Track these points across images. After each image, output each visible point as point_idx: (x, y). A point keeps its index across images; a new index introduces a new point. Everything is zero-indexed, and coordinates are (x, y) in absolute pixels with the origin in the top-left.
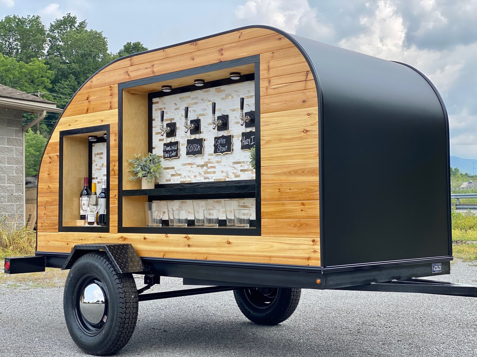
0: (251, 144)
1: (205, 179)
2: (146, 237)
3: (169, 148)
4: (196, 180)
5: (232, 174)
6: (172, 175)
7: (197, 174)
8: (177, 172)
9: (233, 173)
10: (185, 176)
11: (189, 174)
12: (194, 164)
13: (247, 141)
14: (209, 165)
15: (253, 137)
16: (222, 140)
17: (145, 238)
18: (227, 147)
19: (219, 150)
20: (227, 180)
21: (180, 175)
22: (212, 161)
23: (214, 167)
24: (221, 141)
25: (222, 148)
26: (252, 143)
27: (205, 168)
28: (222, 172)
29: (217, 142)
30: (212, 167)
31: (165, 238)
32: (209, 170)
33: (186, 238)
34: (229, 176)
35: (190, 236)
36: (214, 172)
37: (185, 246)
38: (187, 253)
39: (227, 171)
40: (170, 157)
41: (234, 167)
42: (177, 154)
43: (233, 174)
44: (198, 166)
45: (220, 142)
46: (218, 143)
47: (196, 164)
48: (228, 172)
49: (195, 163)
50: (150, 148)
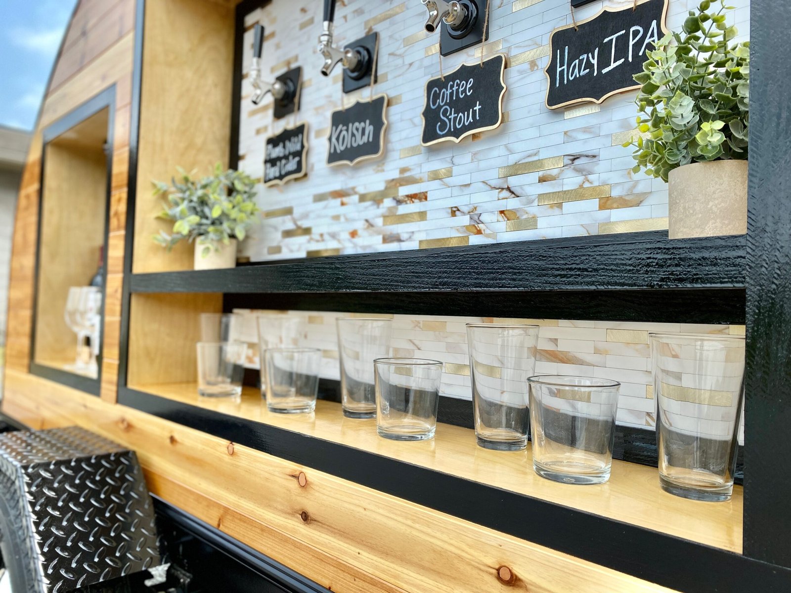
0: (604, 71)
1: (385, 240)
2: (177, 437)
3: (278, 151)
4: (355, 246)
5: (497, 216)
6: (288, 234)
7: (360, 225)
8: (299, 223)
9: (502, 212)
10: (322, 235)
11: (335, 228)
12: (351, 192)
13: (581, 62)
14: (403, 191)
15: (614, 37)
16: (458, 85)
17: (172, 440)
18: (477, 108)
19: (443, 126)
20: (475, 240)
21: (307, 231)
22: (415, 173)
23: (422, 197)
24: (454, 89)
25: (455, 118)
26: (613, 65)
27: (388, 203)
28: (454, 211)
29: (436, 96)
30: (412, 197)
31: (227, 458)
32: (403, 209)
33: (295, 480)
34: (481, 226)
35: (312, 473)
36: (422, 215)
37: (292, 513)
38: (297, 546)
39: (475, 208)
40: (281, 177)
41: (508, 189)
42: (299, 164)
43: (500, 217)
44: (363, 198)
45: (452, 94)
46: (439, 101)
47: (356, 193)
48: (478, 211)
49: (353, 189)
50: (234, 159)
